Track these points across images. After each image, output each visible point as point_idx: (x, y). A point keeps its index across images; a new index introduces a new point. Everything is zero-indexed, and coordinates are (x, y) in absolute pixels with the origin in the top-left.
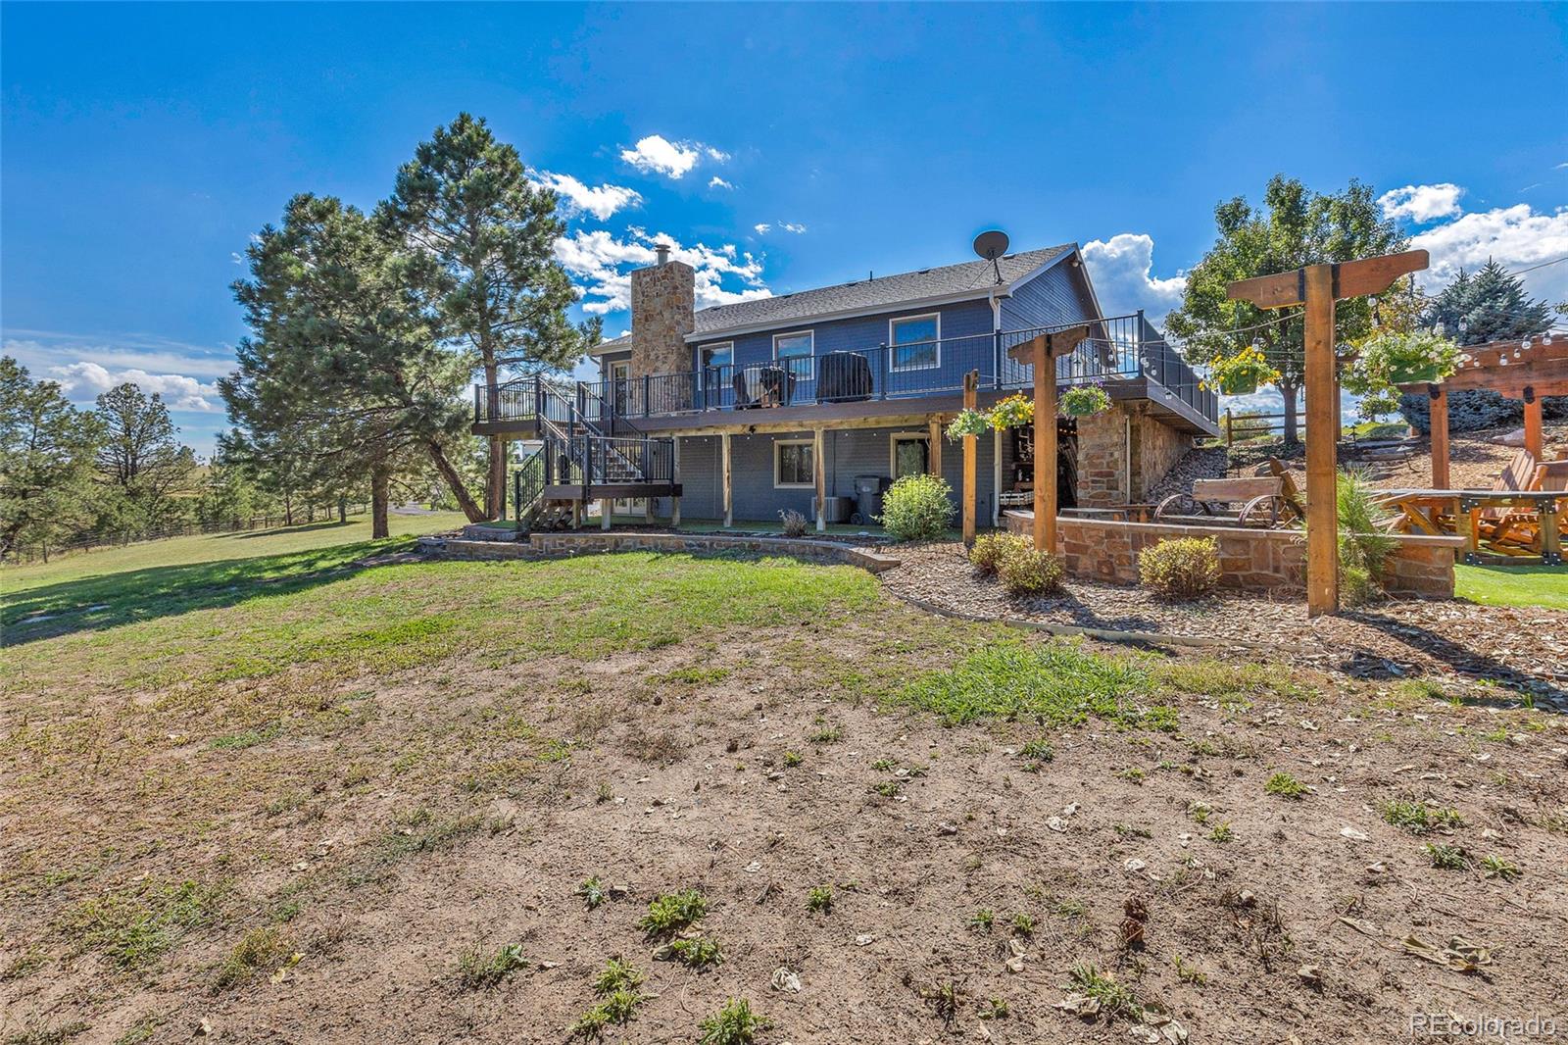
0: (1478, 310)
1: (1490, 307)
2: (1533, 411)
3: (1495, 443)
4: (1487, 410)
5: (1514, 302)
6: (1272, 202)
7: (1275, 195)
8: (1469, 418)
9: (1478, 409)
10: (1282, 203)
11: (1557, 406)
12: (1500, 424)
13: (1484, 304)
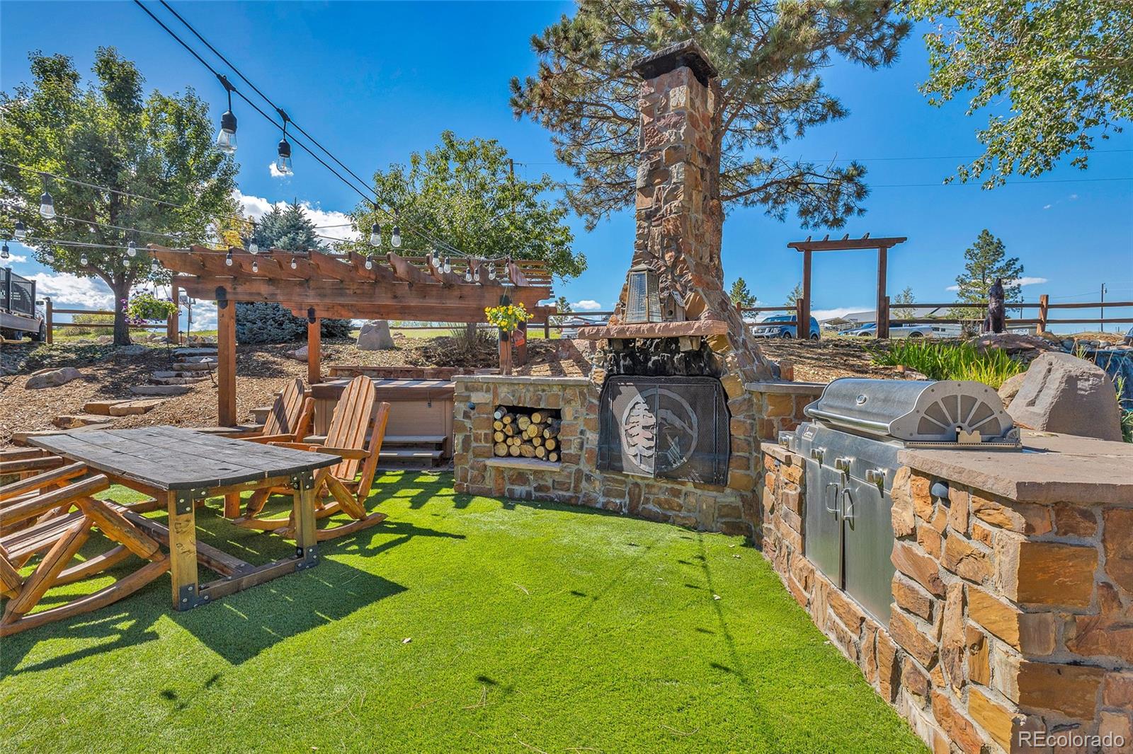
0: (284, 239)
1: (294, 239)
2: (314, 329)
3: (289, 357)
4: (287, 325)
5: (309, 240)
6: (101, 73)
7: (106, 67)
8: (274, 331)
9: (281, 324)
10: (112, 79)
11: (333, 327)
12: (296, 339)
13: (289, 235)
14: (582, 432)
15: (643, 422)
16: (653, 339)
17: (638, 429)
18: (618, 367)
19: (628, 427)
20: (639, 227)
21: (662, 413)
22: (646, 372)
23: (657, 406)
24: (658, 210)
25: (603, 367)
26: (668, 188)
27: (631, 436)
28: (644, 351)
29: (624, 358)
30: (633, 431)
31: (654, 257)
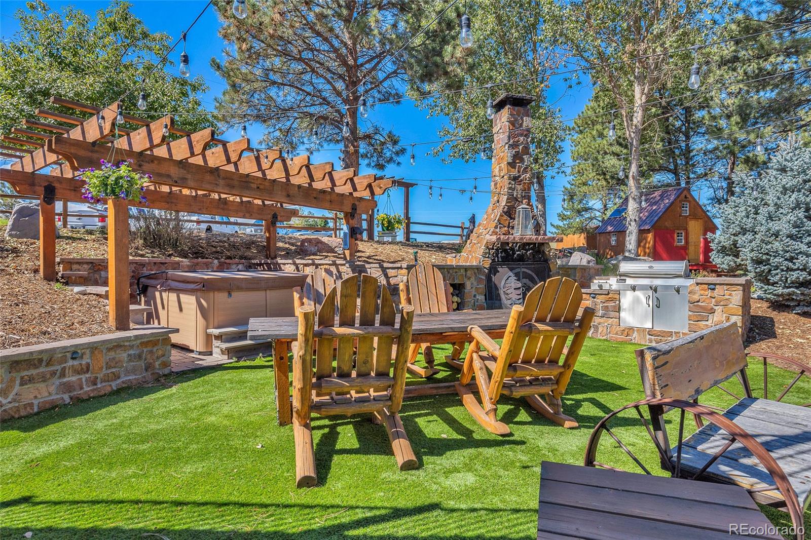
14: (475, 296)
15: (514, 286)
16: (517, 243)
17: (512, 290)
18: (498, 258)
19: (505, 290)
20: (510, 183)
21: (525, 280)
22: (513, 260)
23: (521, 278)
24: (519, 176)
25: (488, 257)
26: (524, 166)
27: (508, 294)
28: (512, 249)
29: (501, 253)
30: (509, 292)
31: (517, 200)
